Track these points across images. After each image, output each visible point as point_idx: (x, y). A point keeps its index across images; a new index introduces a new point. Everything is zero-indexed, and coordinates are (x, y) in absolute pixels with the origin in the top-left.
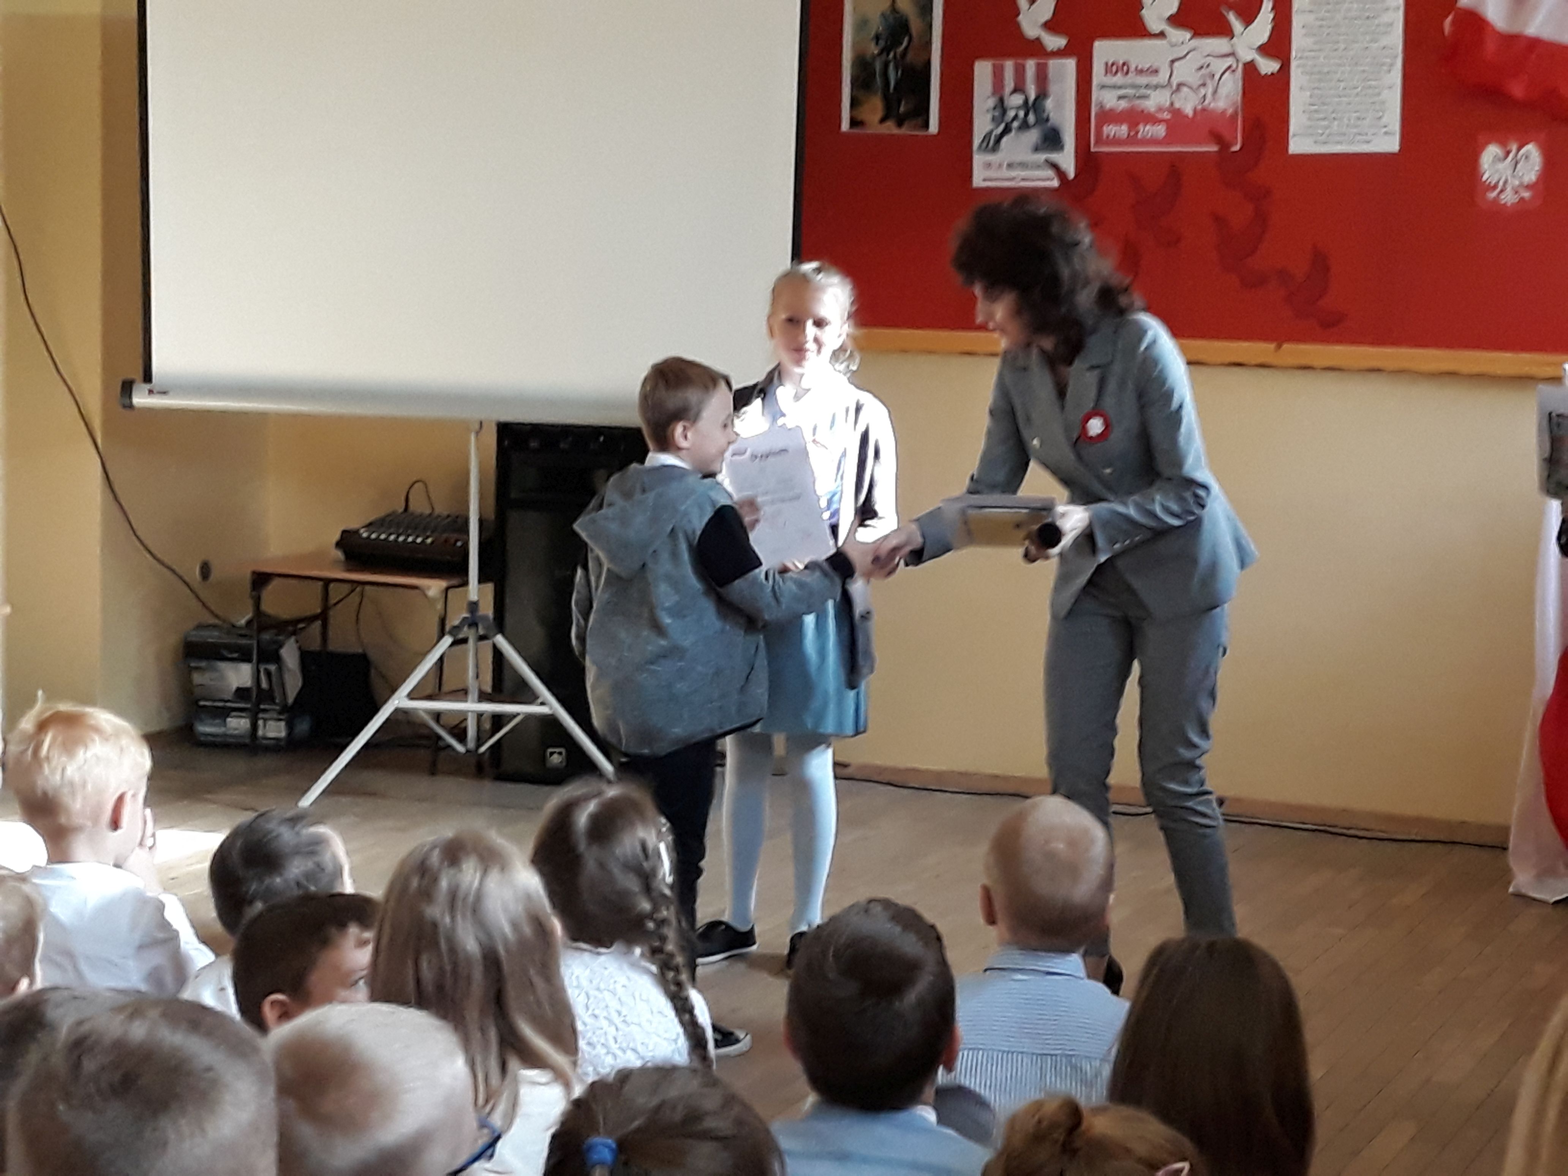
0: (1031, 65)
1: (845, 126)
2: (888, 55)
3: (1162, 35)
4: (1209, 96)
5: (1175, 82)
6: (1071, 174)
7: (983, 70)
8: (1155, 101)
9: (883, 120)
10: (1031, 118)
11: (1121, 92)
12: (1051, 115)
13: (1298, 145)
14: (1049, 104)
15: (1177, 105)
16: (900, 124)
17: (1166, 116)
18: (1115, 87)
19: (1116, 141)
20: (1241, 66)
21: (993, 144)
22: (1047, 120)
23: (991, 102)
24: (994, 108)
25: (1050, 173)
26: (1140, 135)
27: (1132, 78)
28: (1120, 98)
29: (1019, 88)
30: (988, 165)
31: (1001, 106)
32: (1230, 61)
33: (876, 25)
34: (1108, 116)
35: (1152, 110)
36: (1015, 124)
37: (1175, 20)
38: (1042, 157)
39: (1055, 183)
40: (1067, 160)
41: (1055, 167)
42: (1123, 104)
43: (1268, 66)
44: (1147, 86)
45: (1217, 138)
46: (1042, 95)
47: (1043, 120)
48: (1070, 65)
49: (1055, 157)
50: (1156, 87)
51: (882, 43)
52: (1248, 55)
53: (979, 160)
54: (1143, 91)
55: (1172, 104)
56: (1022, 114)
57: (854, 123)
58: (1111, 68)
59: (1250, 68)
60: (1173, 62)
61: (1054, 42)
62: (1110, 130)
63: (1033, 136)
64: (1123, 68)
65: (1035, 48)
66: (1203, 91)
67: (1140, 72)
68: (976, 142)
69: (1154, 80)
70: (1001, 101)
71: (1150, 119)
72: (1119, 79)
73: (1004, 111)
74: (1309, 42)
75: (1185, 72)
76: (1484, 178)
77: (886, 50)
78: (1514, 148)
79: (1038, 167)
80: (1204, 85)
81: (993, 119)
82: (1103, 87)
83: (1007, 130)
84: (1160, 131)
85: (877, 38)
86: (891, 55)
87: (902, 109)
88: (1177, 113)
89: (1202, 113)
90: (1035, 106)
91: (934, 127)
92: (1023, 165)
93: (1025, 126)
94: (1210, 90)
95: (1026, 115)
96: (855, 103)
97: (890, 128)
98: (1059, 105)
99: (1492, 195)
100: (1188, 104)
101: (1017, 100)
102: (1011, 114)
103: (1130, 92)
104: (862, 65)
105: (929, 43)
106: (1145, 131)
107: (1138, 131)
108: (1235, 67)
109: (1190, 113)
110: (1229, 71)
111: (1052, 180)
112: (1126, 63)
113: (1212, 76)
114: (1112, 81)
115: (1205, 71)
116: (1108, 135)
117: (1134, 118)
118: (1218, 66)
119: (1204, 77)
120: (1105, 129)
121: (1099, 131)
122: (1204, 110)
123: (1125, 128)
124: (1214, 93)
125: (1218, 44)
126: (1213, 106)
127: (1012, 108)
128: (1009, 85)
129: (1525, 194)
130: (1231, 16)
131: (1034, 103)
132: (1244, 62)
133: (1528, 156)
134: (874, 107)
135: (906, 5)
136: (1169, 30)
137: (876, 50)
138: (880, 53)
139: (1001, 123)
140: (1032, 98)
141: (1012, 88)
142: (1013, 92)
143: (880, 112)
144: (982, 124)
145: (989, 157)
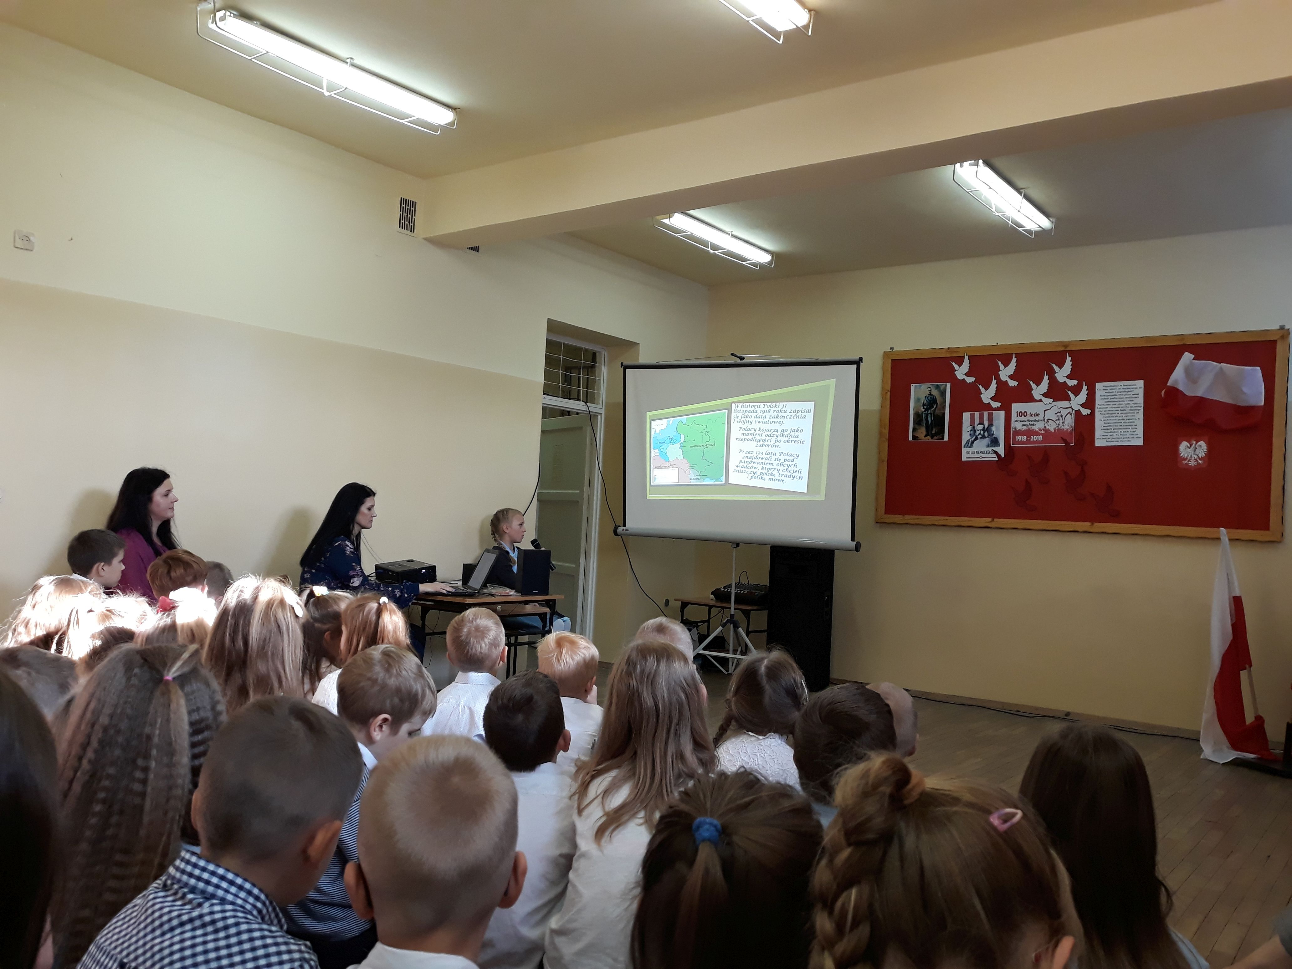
0: (986, 414)
1: (910, 439)
2: (928, 412)
3: (1041, 401)
4: (1061, 424)
5: (1046, 418)
6: (1003, 456)
7: (966, 416)
8: (1038, 426)
9: (925, 437)
10: (986, 434)
11: (1024, 423)
12: (994, 433)
13: (1098, 443)
14: (993, 428)
15: (1047, 427)
16: (932, 438)
17: (1042, 432)
18: (1021, 421)
19: (1022, 442)
20: (1074, 411)
21: (970, 444)
22: (993, 434)
23: (970, 428)
24: (971, 431)
25: (994, 455)
26: (1032, 440)
27: (1028, 418)
28: (1023, 425)
29: (981, 423)
30: (968, 453)
31: (974, 430)
32: (1070, 410)
33: (923, 400)
34: (1018, 433)
35: (1037, 430)
36: (980, 436)
37: (1045, 395)
38: (990, 449)
39: (996, 459)
40: (1001, 450)
41: (996, 452)
42: (1025, 428)
43: (1085, 412)
44: (1035, 421)
45: (1065, 441)
46: (991, 425)
47: (991, 434)
48: (1002, 413)
49: (995, 449)
50: (1038, 421)
51: (925, 407)
52: (1077, 408)
53: (964, 450)
54: (1033, 423)
55: (1045, 427)
56: (982, 432)
57: (914, 437)
58: (1020, 414)
59: (1078, 413)
60: (1045, 411)
61: (995, 405)
62: (1019, 438)
63: (987, 441)
64: (1025, 414)
65: (988, 407)
66: (1057, 422)
67: (1031, 415)
68: (963, 445)
69: (1037, 418)
70: (974, 427)
71: (1036, 433)
72: (1023, 418)
73: (975, 431)
74: (1102, 402)
75: (1050, 415)
76: (1182, 455)
77: (927, 410)
78: (1194, 442)
79: (989, 452)
80: (1059, 419)
81: (970, 435)
82: (1016, 421)
83: (976, 439)
84: (1040, 438)
85: (924, 405)
87: (933, 432)
88: (1047, 431)
89: (1059, 431)
90: (988, 429)
91: (946, 439)
92: (983, 452)
93: (983, 437)
94: (1061, 421)
95: (984, 433)
96: (914, 430)
97: (929, 439)
98: (998, 429)
99: (1186, 462)
100: (1052, 427)
101: (981, 427)
102: (978, 432)
103: (1027, 423)
104: (918, 415)
105: (944, 408)
106: (1034, 438)
107: (1031, 438)
108: (1071, 412)
109: (1053, 431)
110: (1069, 414)
111: (995, 457)
112: (1025, 412)
113: (1062, 416)
114: (1019, 419)
115: (1059, 414)
116: (1018, 440)
117: (1029, 433)
118: (1064, 412)
119: (1058, 416)
120: (1017, 437)
121: (1014, 438)
122: (1059, 430)
123: (1025, 437)
124: (1063, 423)
125: (1065, 404)
126: (1063, 427)
127: (978, 430)
128: (977, 422)
129: (1200, 461)
130: (1069, 392)
131: (987, 428)
132: (1075, 410)
133: (1201, 446)
134: (922, 431)
135: (935, 393)
136: (1044, 399)
137: (923, 410)
138: (925, 411)
139: (974, 436)
140: (986, 427)
141: (978, 423)
142: (979, 424)
143: (925, 433)
144: (966, 436)
145: (969, 449)
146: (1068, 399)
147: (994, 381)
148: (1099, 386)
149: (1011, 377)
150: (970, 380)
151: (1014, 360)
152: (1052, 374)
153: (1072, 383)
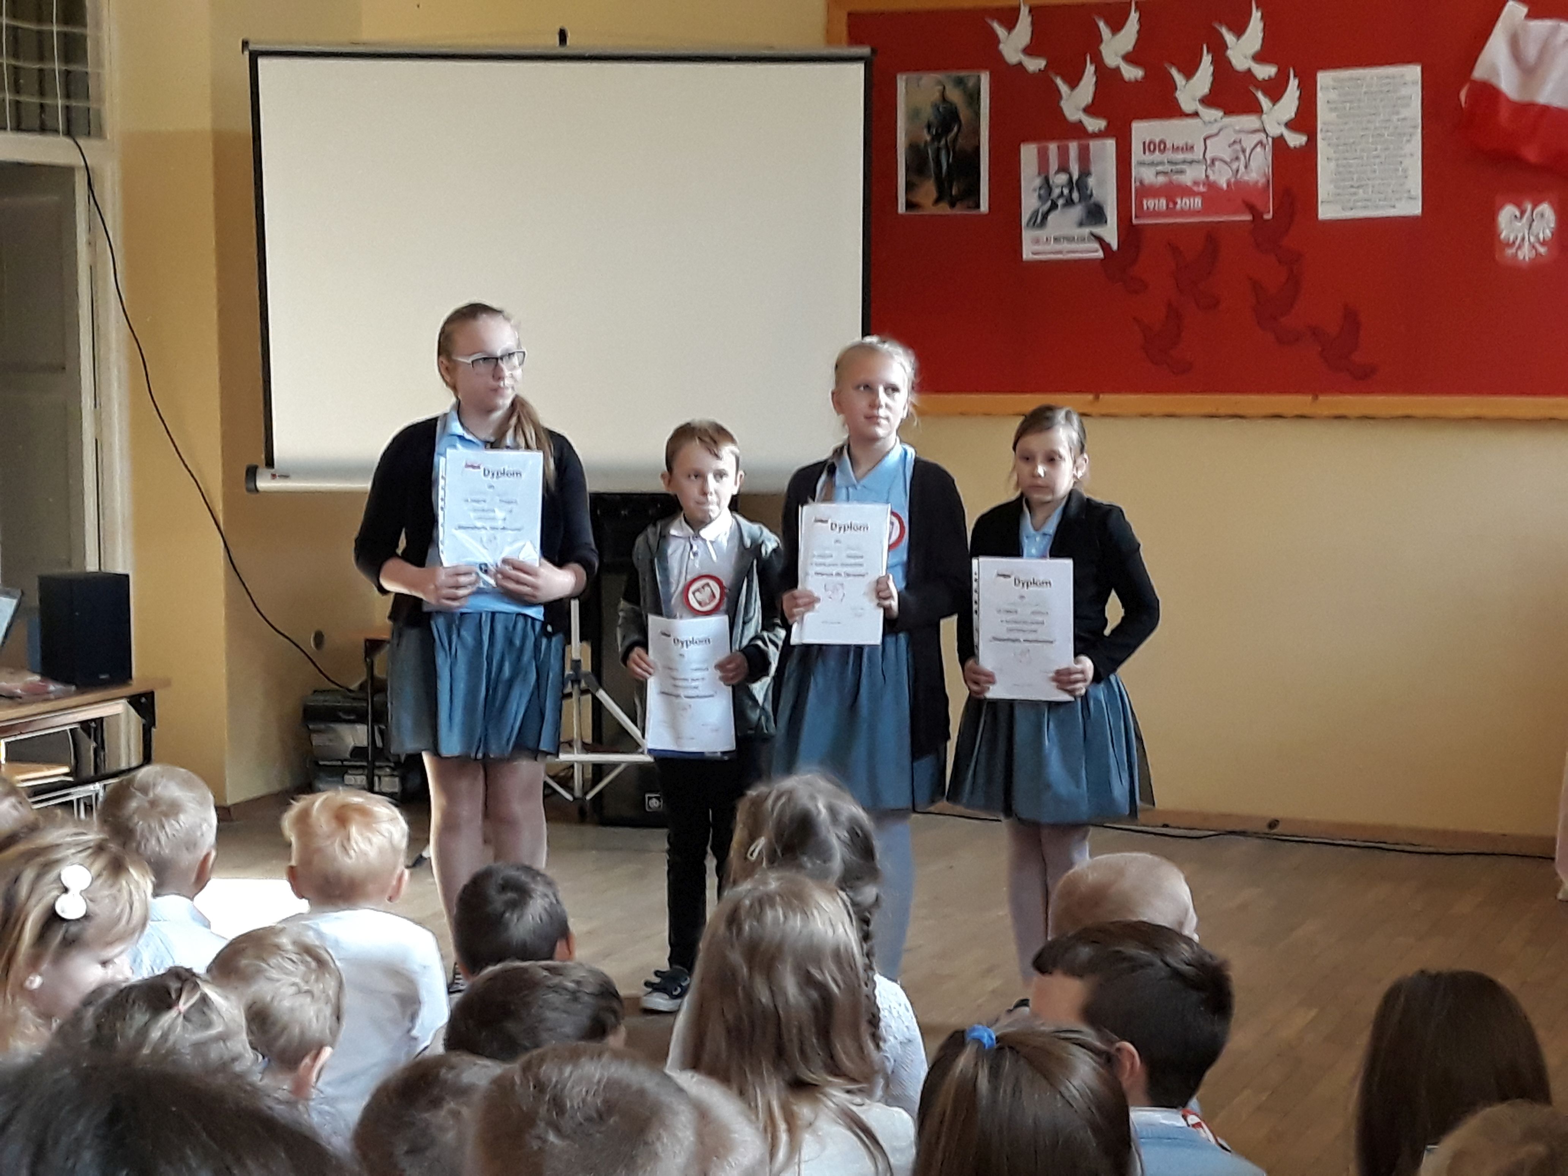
0: (1073, 147)
1: (901, 208)
2: (939, 142)
3: (1196, 114)
4: (1242, 168)
5: (1209, 156)
7: (1028, 153)
8: (1190, 176)
10: (1075, 196)
11: (1160, 168)
12: (1094, 192)
13: (1326, 212)
14: (1091, 181)
15: (1212, 178)
16: (952, 205)
17: (1202, 189)
18: (1152, 164)
19: (1156, 214)
21: (1040, 220)
22: (1091, 195)
23: (1038, 182)
24: (1040, 188)
26: (1178, 206)
27: (1169, 155)
28: (1158, 173)
29: (1063, 168)
30: (1037, 241)
31: (1047, 185)
33: (927, 114)
34: (1147, 191)
35: (1189, 184)
36: (1060, 202)
37: (1208, 101)
38: (1086, 231)
39: (1100, 254)
41: (1099, 239)
42: (1161, 179)
43: (1296, 140)
44: (1184, 162)
45: (1251, 208)
46: (1085, 173)
47: (1085, 196)
48: (1110, 145)
49: (1098, 230)
50: (1191, 162)
51: (933, 131)
52: (1276, 129)
53: (1027, 235)
54: (1178, 167)
55: (1207, 176)
56: (1066, 191)
57: (910, 205)
58: (1149, 147)
59: (1279, 143)
60: (1205, 139)
61: (1094, 124)
62: (1149, 204)
63: (1077, 212)
64: (1162, 146)
65: (1078, 131)
66: (1235, 166)
67: (1175, 149)
68: (1025, 219)
69: (1188, 156)
70: (1047, 180)
71: (1187, 191)
72: (1157, 156)
73: (1050, 190)
74: (1332, 117)
75: (1218, 148)
77: (937, 138)
78: (1529, 207)
79: (1082, 240)
80: (1237, 158)
81: (1040, 196)
82: (1141, 164)
83: (1054, 206)
84: (1197, 202)
85: (929, 126)
86: (943, 142)
87: (954, 193)
88: (1211, 186)
89: (1236, 186)
90: (1080, 185)
91: (984, 207)
92: (1070, 239)
93: (1070, 202)
94: (1243, 162)
95: (1071, 192)
96: (910, 186)
97: (944, 209)
98: (1101, 183)
100: (1222, 177)
101: (1062, 178)
103: (1168, 168)
104: (916, 152)
105: (977, 129)
106: (1183, 203)
107: (1175, 203)
108: (1265, 141)
109: (1225, 186)
110: (1260, 145)
111: (1096, 251)
112: (1162, 142)
113: (1244, 151)
114: (1148, 157)
115: (1237, 147)
116: (1148, 208)
117: (1172, 191)
118: (1249, 141)
119: (1236, 151)
120: (1145, 202)
121: (1140, 205)
122: (1237, 183)
123: (1163, 202)
124: (1246, 167)
125: (1249, 121)
126: (1246, 178)
127: (1057, 186)
128: (1054, 165)
129: (1542, 250)
130: (1260, 95)
131: (1077, 181)
132: (1273, 139)
133: (1542, 215)
134: (928, 191)
135: (955, 96)
136: (1202, 110)
137: (928, 138)
138: (933, 139)
139: (1047, 201)
140: (1075, 177)
141: (1056, 167)
142: (1058, 172)
143: (934, 194)
144: (1030, 202)
145: (1038, 233)
146: (1257, 110)
147: (1090, 69)
148: (1324, 79)
149: (1129, 58)
150: (1035, 65)
151: (1134, 16)
152: (1219, 50)
153: (1265, 72)
